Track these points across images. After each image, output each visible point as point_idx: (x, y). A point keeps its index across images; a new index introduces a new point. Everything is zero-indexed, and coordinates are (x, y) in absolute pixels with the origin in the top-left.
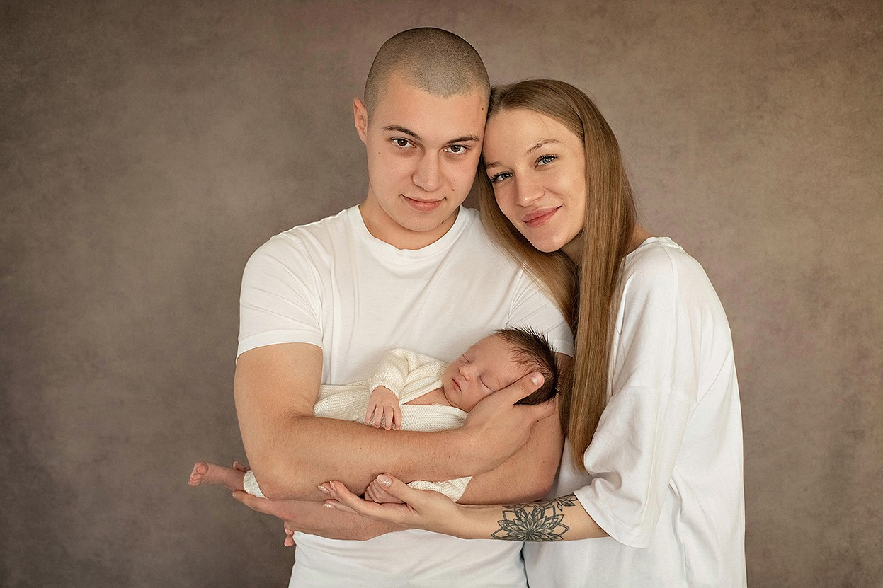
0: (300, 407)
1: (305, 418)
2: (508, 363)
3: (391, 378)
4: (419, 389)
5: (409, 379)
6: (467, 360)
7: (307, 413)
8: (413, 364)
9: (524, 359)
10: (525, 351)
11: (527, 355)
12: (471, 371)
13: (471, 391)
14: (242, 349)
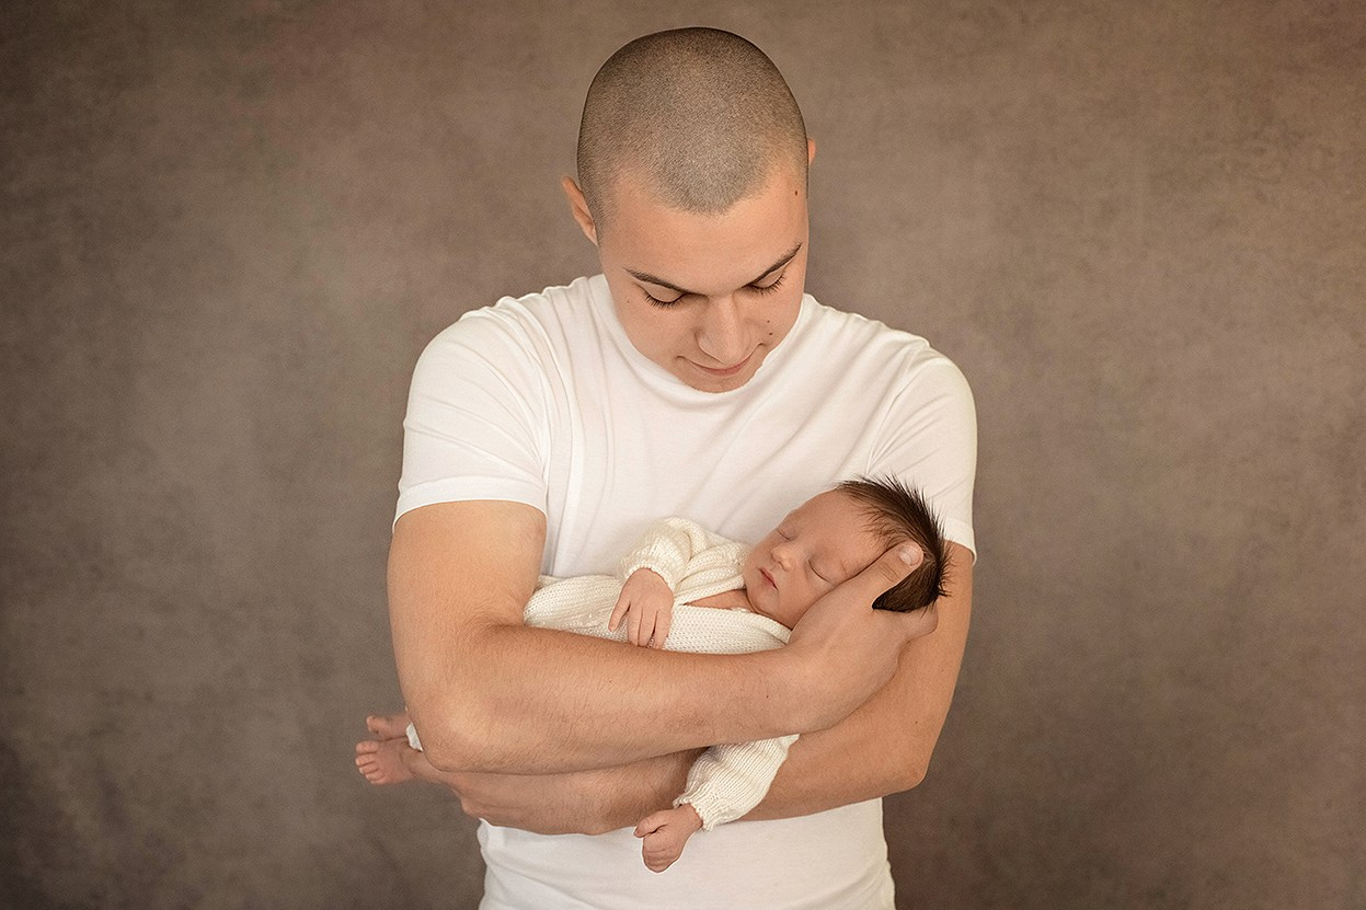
0: (503, 609)
1: (512, 629)
2: (857, 536)
3: (663, 557)
4: (709, 584)
5: (694, 565)
6: (785, 535)
7: (513, 619)
8: (699, 543)
9: (886, 528)
10: (885, 514)
11: (889, 520)
12: (791, 555)
13: (793, 586)
14: (404, 506)
